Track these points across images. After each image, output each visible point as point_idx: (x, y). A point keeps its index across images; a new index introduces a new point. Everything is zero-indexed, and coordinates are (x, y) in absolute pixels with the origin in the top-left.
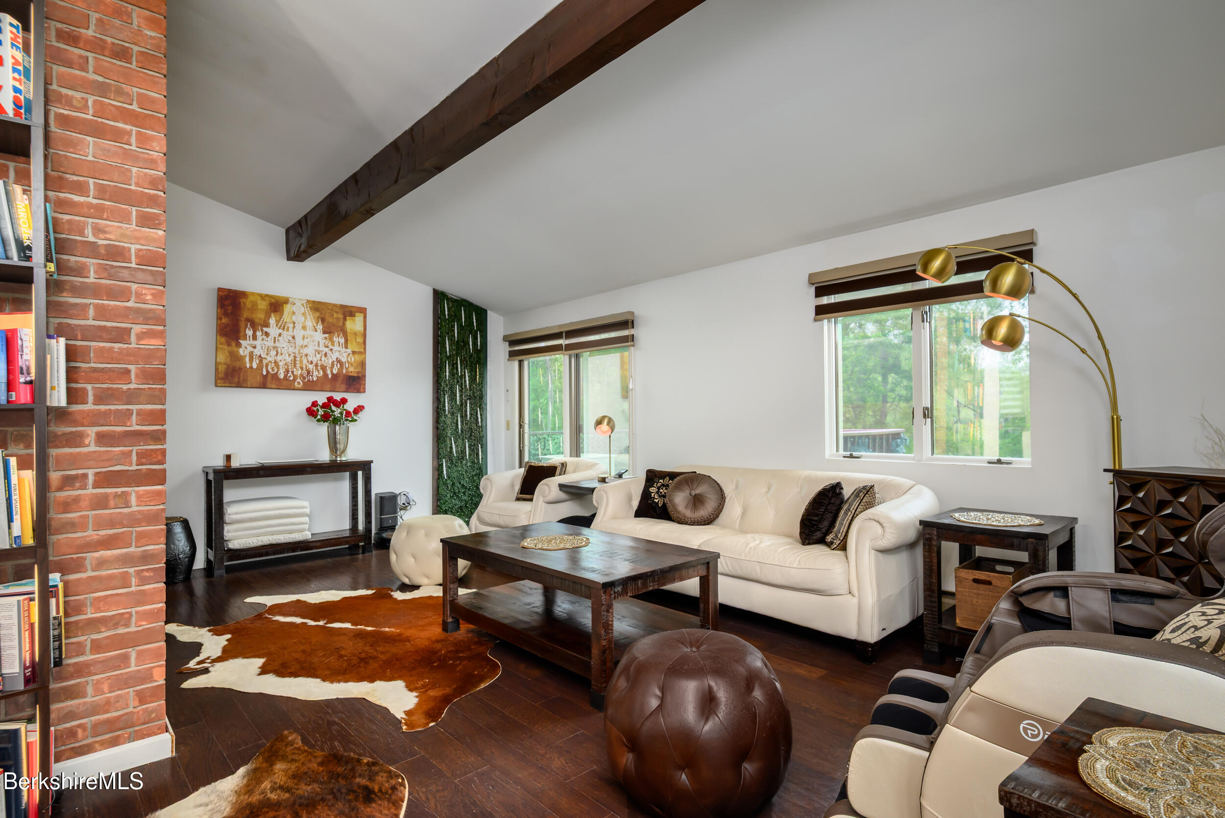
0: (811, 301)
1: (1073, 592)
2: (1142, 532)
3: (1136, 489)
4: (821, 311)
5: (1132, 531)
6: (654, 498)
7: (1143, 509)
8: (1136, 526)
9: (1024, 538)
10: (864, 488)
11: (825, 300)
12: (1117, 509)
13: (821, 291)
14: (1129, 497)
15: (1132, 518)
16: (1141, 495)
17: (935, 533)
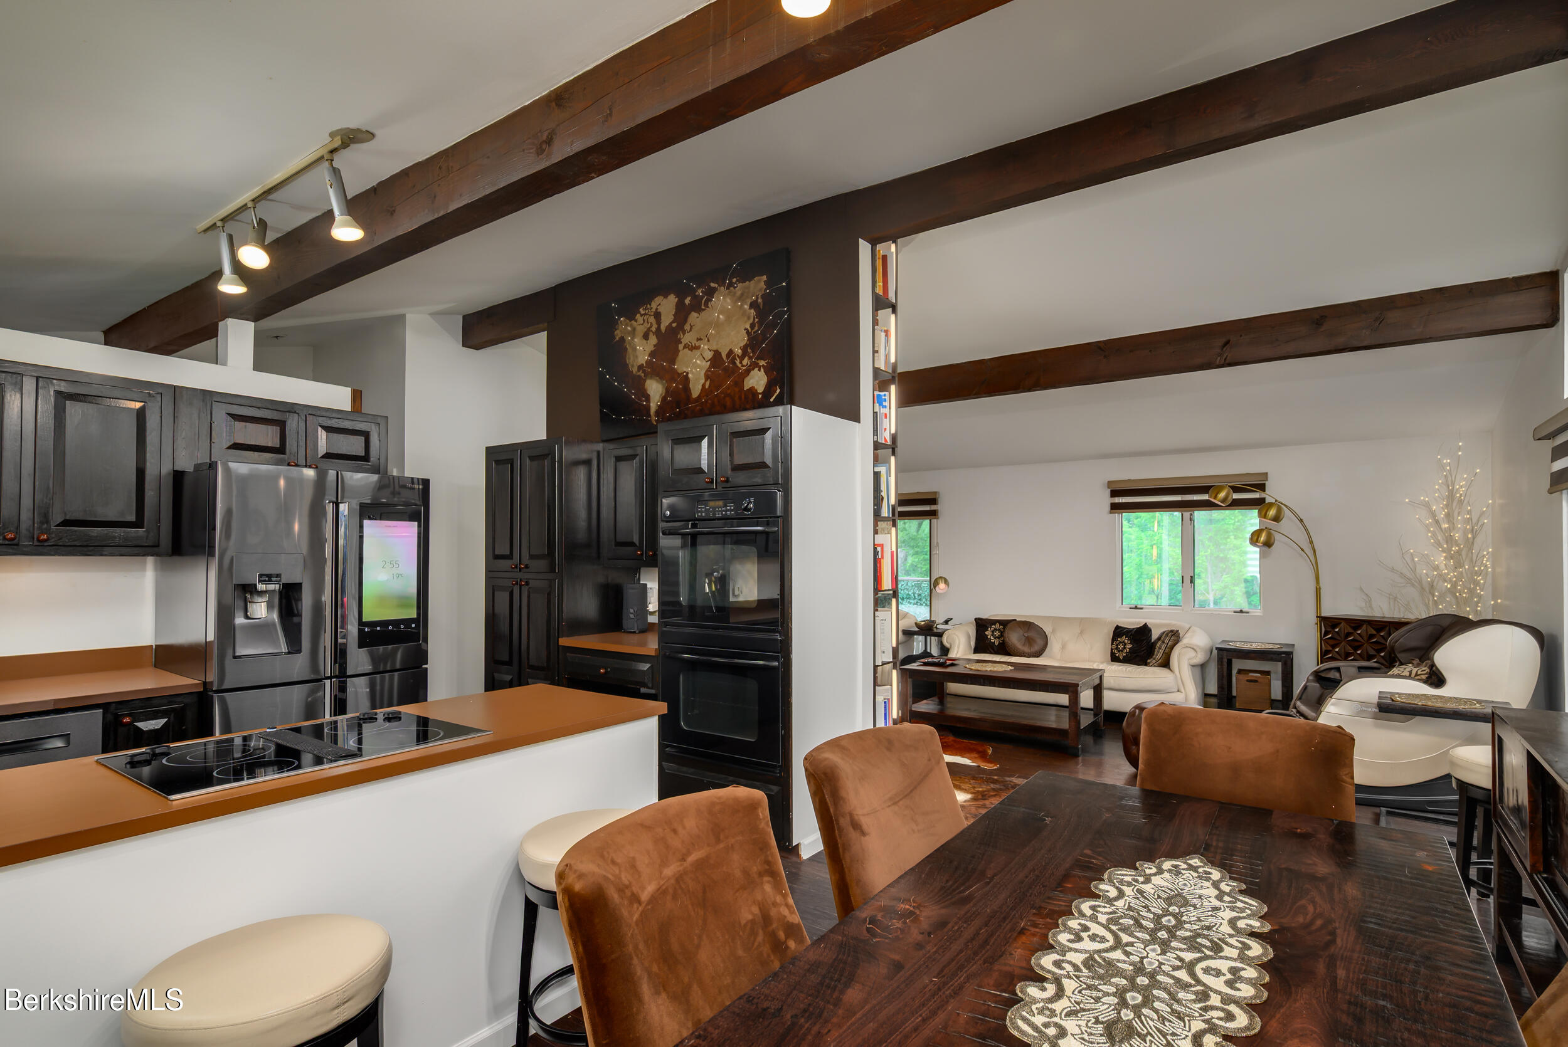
0: (1107, 500)
1: (1342, 670)
2: (1337, 650)
3: (1334, 626)
4: (1115, 507)
5: (1331, 649)
6: (990, 639)
7: (1338, 638)
8: (1334, 646)
9: (1279, 654)
10: (1172, 631)
11: (1118, 500)
12: (1324, 637)
13: (1115, 493)
14: (1330, 631)
15: (1332, 642)
16: (1337, 630)
17: (1225, 654)
